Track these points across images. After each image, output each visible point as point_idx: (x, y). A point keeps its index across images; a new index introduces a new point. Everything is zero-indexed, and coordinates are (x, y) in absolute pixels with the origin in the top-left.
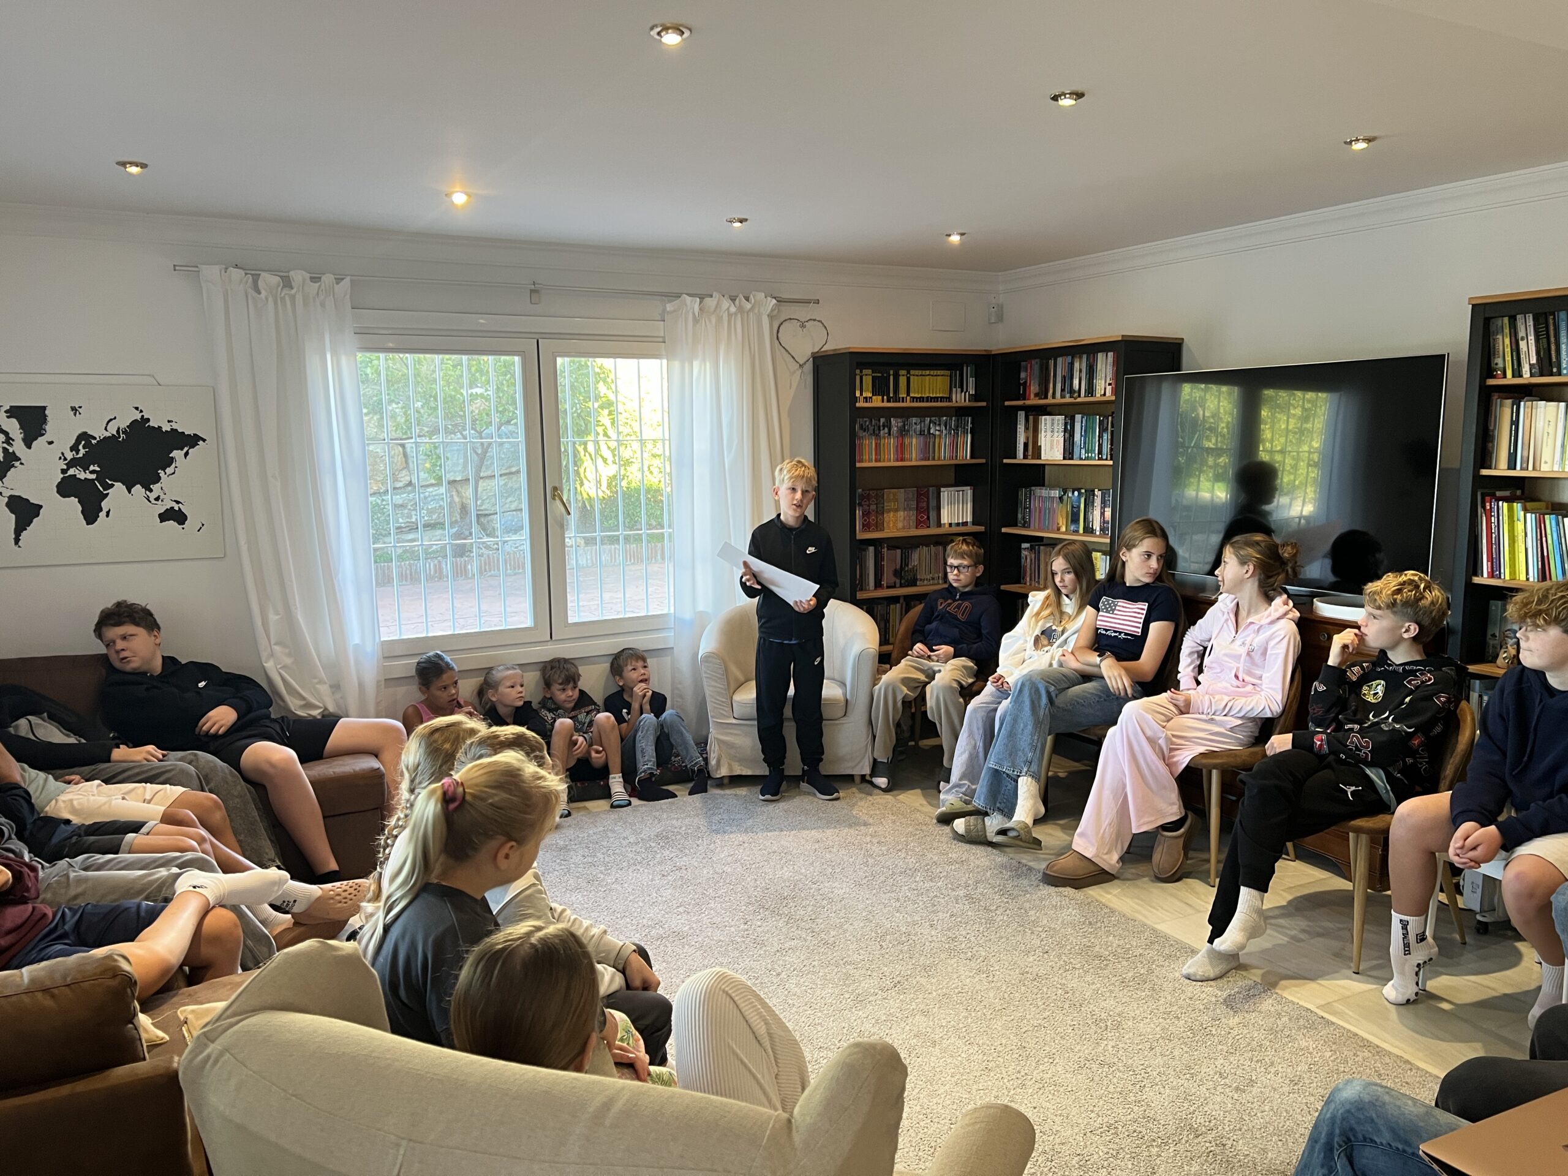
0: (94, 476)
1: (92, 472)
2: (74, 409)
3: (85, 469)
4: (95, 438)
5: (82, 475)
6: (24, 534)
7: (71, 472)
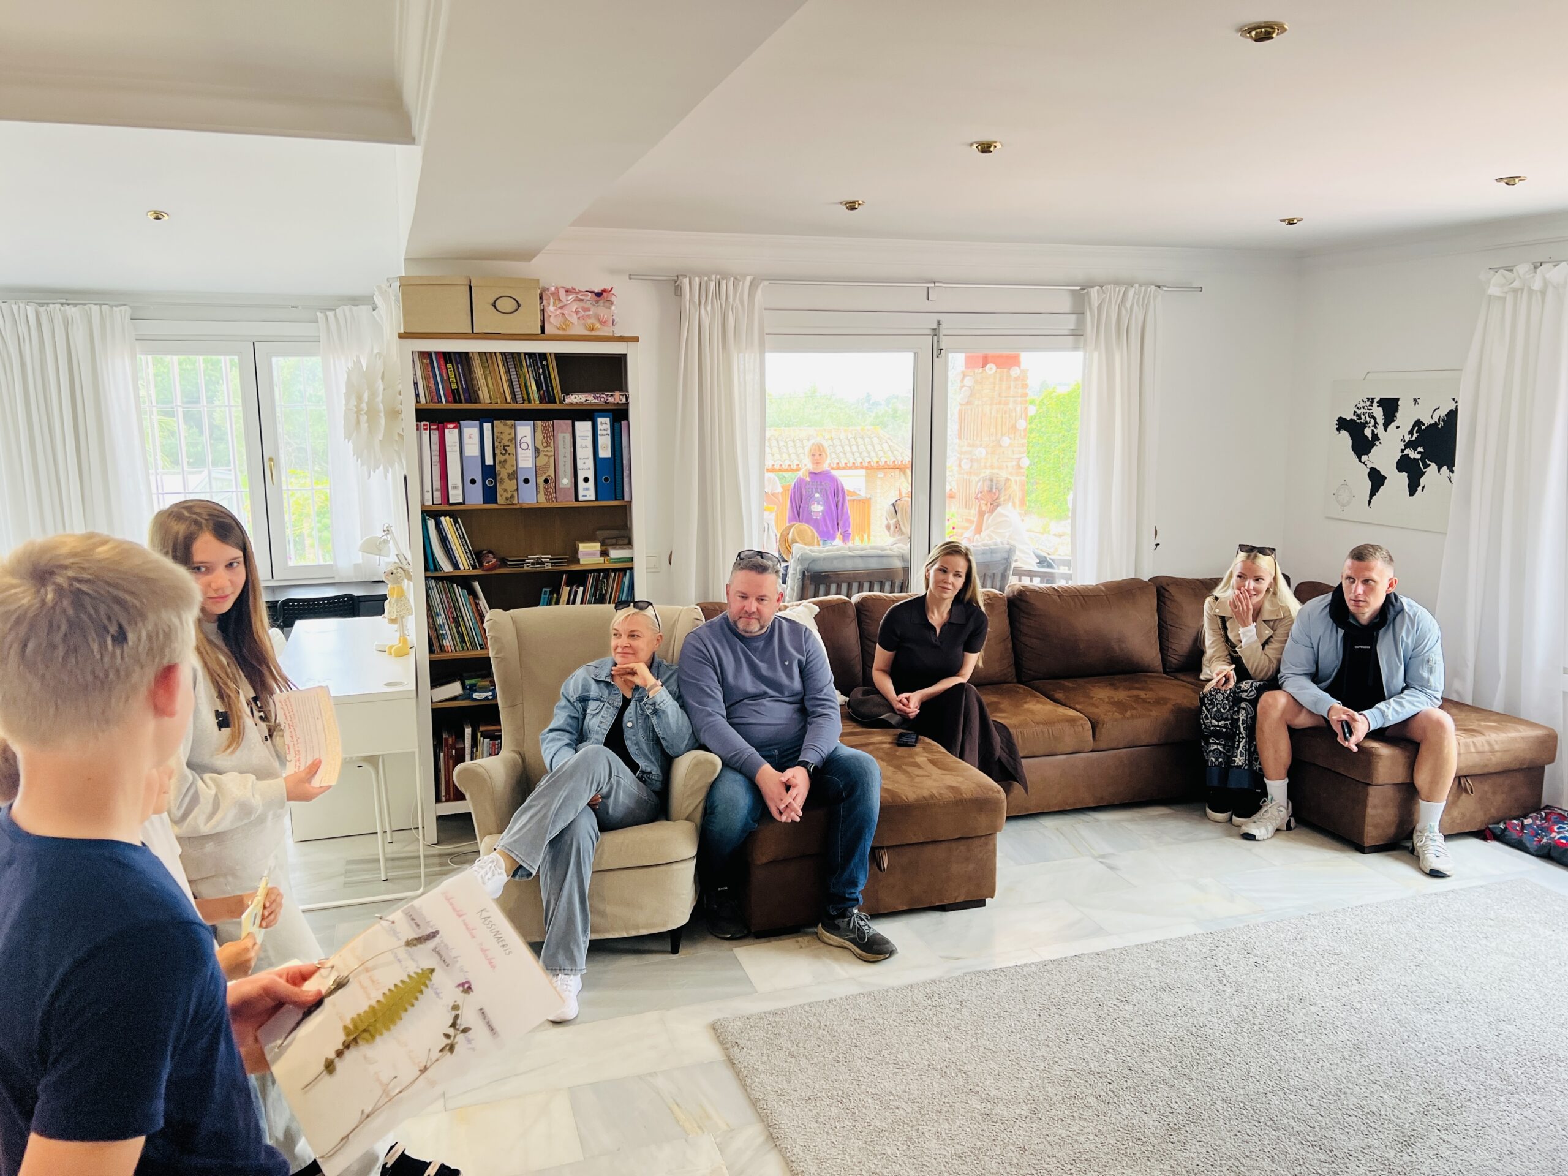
0: (1419, 456)
1: (1419, 453)
2: (1415, 400)
3: (1415, 450)
4: (1424, 425)
5: (1413, 455)
6: (1374, 498)
7: (1407, 451)
